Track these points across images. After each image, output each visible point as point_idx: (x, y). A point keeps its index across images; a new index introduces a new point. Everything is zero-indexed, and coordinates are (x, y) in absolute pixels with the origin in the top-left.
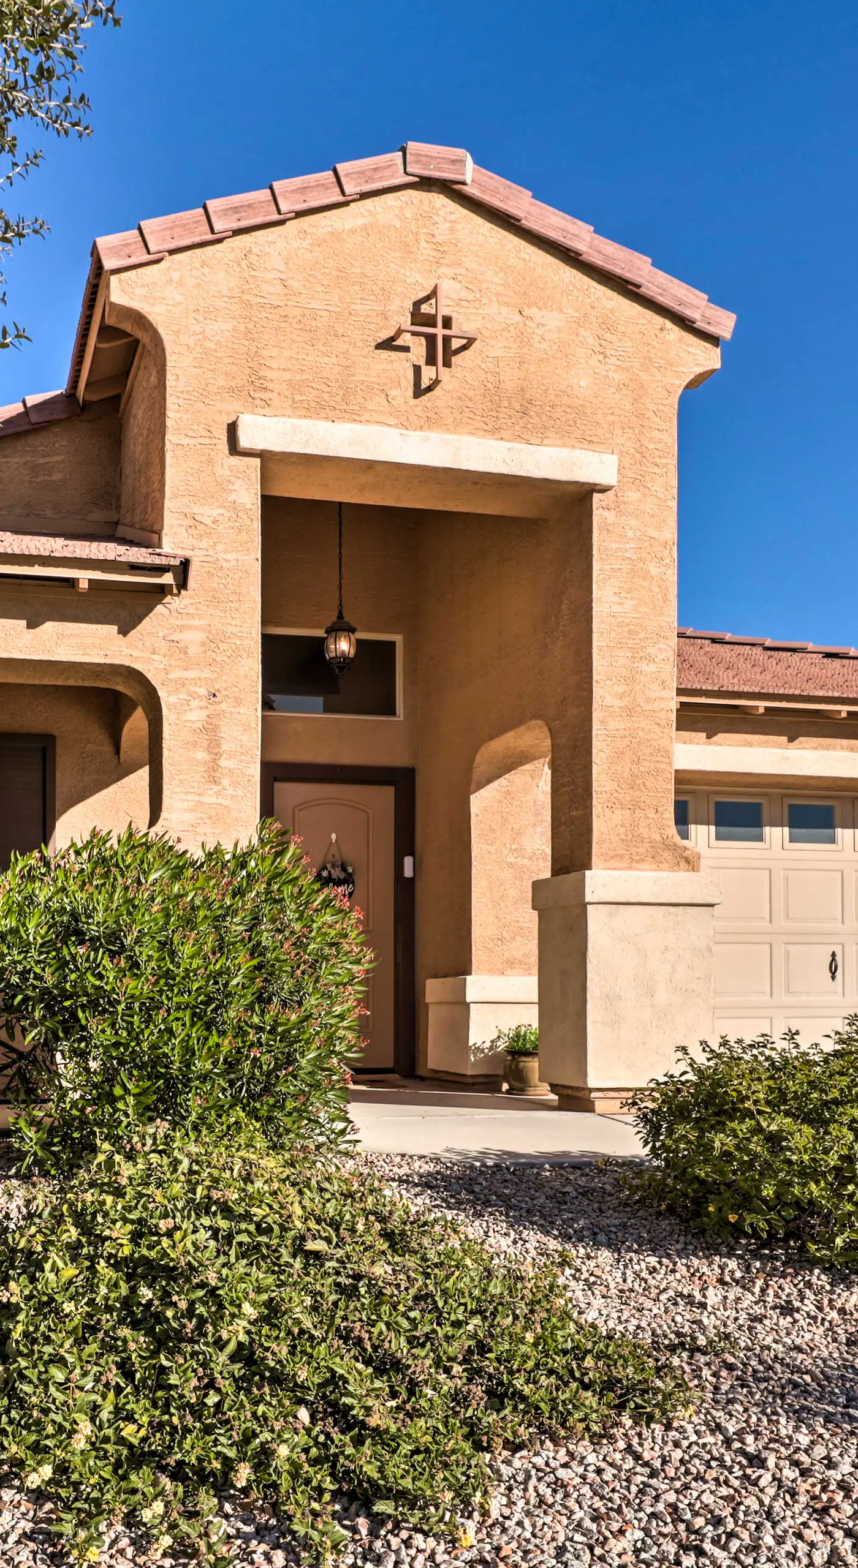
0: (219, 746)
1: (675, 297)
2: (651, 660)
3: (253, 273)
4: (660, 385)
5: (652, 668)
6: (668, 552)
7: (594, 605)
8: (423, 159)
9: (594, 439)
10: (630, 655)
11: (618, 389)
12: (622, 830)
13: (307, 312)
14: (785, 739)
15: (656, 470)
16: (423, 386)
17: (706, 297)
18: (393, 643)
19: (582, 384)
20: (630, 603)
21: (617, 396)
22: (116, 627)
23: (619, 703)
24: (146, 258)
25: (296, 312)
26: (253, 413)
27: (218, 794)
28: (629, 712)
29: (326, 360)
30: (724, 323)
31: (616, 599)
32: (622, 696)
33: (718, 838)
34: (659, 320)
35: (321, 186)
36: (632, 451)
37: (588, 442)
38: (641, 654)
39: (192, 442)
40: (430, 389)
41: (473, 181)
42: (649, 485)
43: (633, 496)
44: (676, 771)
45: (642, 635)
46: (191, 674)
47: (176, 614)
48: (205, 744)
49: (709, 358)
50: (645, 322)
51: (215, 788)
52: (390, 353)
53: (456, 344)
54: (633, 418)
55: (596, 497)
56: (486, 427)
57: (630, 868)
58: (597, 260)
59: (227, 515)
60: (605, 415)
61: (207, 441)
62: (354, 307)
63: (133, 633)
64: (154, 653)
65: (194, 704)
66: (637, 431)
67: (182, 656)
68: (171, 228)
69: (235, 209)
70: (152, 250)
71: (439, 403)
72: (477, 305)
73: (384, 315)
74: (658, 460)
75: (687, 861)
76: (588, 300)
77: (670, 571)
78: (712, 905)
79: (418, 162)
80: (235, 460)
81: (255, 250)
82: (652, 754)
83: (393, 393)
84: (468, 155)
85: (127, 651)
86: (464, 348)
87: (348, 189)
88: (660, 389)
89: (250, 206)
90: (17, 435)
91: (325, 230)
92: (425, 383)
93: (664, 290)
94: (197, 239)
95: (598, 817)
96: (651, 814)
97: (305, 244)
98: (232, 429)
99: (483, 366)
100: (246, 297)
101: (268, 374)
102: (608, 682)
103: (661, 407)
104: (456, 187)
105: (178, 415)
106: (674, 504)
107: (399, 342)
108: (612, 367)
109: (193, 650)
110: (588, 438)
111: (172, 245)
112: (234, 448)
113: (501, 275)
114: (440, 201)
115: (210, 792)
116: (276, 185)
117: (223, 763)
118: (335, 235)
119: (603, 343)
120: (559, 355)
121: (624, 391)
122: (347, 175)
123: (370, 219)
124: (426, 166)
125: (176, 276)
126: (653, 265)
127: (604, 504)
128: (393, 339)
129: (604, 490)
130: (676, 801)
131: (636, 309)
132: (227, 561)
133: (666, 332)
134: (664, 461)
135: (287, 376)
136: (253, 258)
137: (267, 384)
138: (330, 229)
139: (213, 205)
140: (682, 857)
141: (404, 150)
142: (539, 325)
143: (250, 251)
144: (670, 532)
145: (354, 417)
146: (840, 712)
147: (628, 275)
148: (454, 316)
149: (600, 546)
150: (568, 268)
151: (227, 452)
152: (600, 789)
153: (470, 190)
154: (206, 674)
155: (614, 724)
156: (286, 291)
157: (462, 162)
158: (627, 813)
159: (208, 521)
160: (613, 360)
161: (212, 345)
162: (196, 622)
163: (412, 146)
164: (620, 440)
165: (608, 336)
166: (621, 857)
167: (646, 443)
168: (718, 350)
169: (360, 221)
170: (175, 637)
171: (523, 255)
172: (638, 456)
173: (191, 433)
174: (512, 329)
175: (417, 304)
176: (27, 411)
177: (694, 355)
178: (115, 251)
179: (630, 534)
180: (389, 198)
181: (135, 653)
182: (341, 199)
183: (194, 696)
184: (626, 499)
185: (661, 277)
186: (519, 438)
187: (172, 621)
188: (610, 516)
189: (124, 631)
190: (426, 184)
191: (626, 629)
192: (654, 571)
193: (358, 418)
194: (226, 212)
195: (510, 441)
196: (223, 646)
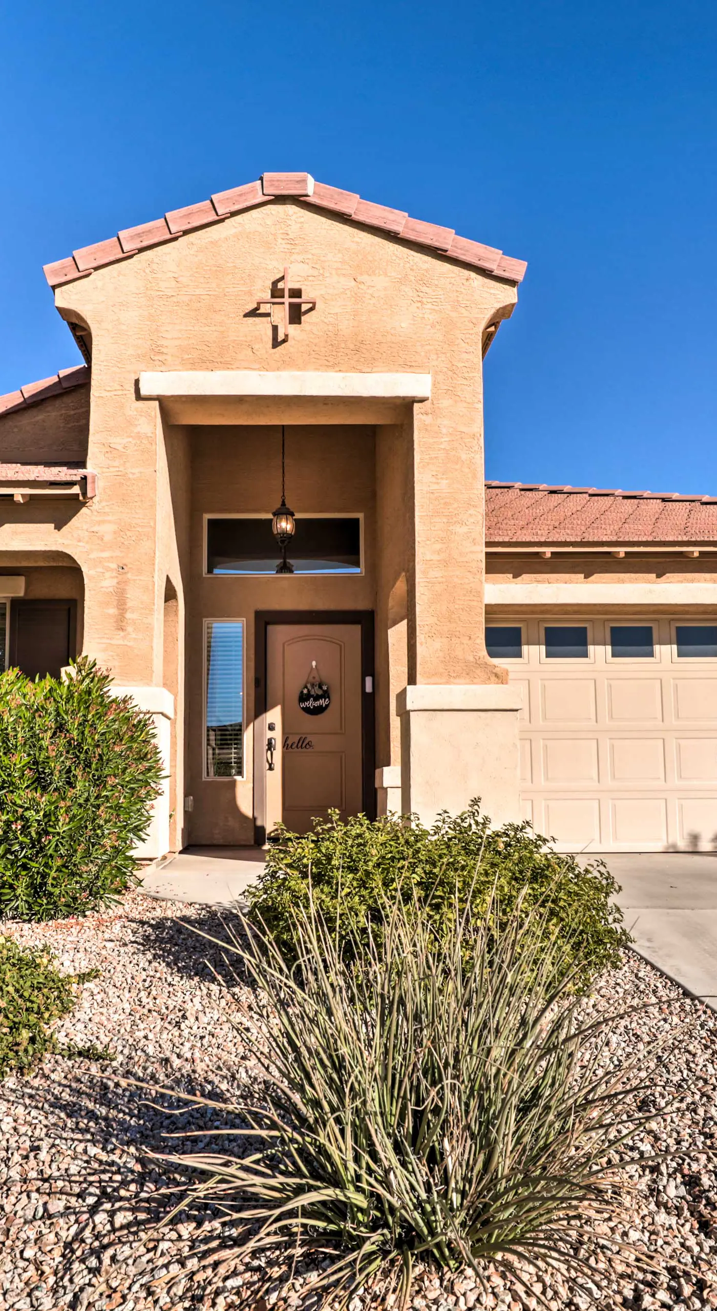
0: (125, 604)
1: (476, 256)
2: (462, 523)
3: (154, 276)
4: (466, 319)
5: (464, 529)
6: (476, 442)
7: (416, 485)
8: (276, 183)
9: (413, 364)
10: (445, 520)
11: (433, 326)
12: (441, 654)
13: (194, 297)
14: (654, 575)
15: (465, 382)
16: (280, 339)
17: (501, 252)
18: (357, 520)
19: (403, 325)
20: (445, 482)
21: (433, 331)
22: (53, 525)
23: (436, 557)
24: (78, 275)
25: (186, 299)
26: (153, 371)
27: (124, 638)
28: (446, 563)
29: (207, 328)
30: (517, 269)
31: (434, 480)
32: (439, 552)
33: (614, 655)
34: (466, 273)
35: (201, 211)
36: (445, 369)
37: (409, 366)
38: (455, 519)
39: (108, 394)
40: (284, 341)
41: (314, 193)
42: (459, 394)
43: (445, 403)
44: (486, 605)
45: (456, 505)
46: (106, 554)
47: (95, 513)
48: (115, 603)
49: (510, 296)
50: (453, 275)
51: (122, 634)
52: (254, 319)
53: (304, 307)
54: (446, 346)
55: (416, 406)
56: (327, 363)
57: (447, 683)
58: (412, 236)
59: (134, 442)
60: (422, 346)
61: (120, 393)
62: (227, 290)
63: (64, 529)
64: (79, 541)
65: (108, 575)
66: (448, 355)
67: (100, 542)
68: (95, 253)
69: (139, 235)
70: (81, 269)
71: (292, 350)
72: (321, 278)
73: (250, 293)
74: (466, 375)
75: (496, 675)
76: (408, 265)
77: (478, 456)
78: (517, 710)
79: (272, 185)
80: (141, 404)
81: (156, 260)
82: (465, 595)
83: (256, 347)
84: (309, 176)
85: (60, 541)
86: (311, 309)
87: (221, 211)
88: (467, 323)
89: (149, 231)
90: (56, 397)
91: (207, 240)
92: (281, 337)
93: (467, 251)
94: (112, 258)
95: (421, 644)
96: (465, 640)
97: (192, 252)
98: (137, 382)
99: (326, 320)
100: (149, 292)
101: (164, 342)
102: (428, 542)
103: (468, 336)
104: (302, 199)
105: (100, 377)
106: (481, 406)
107: (262, 311)
108: (428, 311)
109: (107, 538)
110: (409, 364)
111: (95, 265)
112: (139, 397)
113: (340, 255)
114: (291, 209)
115: (118, 637)
116: (168, 215)
117: (128, 615)
118: (214, 243)
119: (421, 294)
120: (385, 307)
121: (438, 327)
122: (219, 201)
123: (240, 229)
124: (278, 187)
125: (99, 284)
126: (456, 234)
127: (422, 411)
128: (257, 309)
129: (422, 400)
130: (486, 629)
131: (447, 267)
132: (133, 474)
133: (471, 281)
134: (471, 375)
135: (177, 342)
136: (154, 266)
137: (163, 350)
138: (210, 240)
139: (123, 234)
140: (493, 673)
141: (261, 179)
142: (369, 287)
143: (152, 262)
144: (478, 427)
145: (227, 365)
146: (693, 552)
147: (437, 244)
148: (303, 288)
149: (420, 441)
150: (391, 244)
151: (134, 398)
152: (421, 623)
153: (312, 200)
154: (118, 553)
155: (435, 574)
156: (179, 285)
157: (304, 181)
158: (445, 640)
159: (119, 447)
160: (429, 306)
161: (124, 327)
162: (110, 518)
163: (267, 176)
164: (435, 363)
165: (425, 289)
166: (441, 674)
167: (455, 363)
168: (515, 289)
169: (233, 231)
170: (95, 529)
171: (356, 239)
172: (450, 373)
173: (108, 388)
174: (348, 292)
175: (275, 283)
176: (61, 380)
177: (494, 295)
178: (55, 273)
179: (444, 431)
180: (254, 213)
181: (66, 542)
182: (217, 218)
183: (108, 569)
184: (440, 405)
185: (464, 242)
186: (354, 369)
187: (94, 518)
188: (428, 419)
189: (58, 527)
190: (280, 199)
191: (442, 501)
192: (464, 457)
193: (230, 366)
194: (132, 238)
195: (346, 371)
196: (129, 533)
